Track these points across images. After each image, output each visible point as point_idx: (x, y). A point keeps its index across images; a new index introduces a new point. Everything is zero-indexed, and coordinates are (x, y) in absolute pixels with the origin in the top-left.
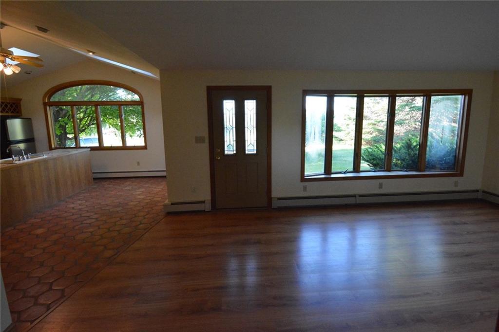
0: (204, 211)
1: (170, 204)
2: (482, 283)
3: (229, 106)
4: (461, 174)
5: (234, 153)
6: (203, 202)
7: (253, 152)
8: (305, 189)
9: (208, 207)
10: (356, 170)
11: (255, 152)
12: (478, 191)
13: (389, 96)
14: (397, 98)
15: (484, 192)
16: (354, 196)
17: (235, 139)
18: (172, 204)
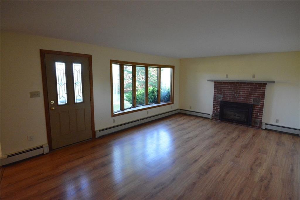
0: (43, 154)
1: (7, 157)
2: (210, 145)
3: (60, 67)
4: (173, 103)
5: (66, 103)
6: (42, 147)
7: (80, 101)
8: (114, 121)
9: (46, 150)
10: (134, 106)
11: (82, 101)
12: (178, 109)
13: (145, 67)
14: (149, 68)
15: (180, 109)
16: (138, 120)
17: (66, 93)
18: (8, 157)
